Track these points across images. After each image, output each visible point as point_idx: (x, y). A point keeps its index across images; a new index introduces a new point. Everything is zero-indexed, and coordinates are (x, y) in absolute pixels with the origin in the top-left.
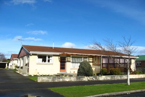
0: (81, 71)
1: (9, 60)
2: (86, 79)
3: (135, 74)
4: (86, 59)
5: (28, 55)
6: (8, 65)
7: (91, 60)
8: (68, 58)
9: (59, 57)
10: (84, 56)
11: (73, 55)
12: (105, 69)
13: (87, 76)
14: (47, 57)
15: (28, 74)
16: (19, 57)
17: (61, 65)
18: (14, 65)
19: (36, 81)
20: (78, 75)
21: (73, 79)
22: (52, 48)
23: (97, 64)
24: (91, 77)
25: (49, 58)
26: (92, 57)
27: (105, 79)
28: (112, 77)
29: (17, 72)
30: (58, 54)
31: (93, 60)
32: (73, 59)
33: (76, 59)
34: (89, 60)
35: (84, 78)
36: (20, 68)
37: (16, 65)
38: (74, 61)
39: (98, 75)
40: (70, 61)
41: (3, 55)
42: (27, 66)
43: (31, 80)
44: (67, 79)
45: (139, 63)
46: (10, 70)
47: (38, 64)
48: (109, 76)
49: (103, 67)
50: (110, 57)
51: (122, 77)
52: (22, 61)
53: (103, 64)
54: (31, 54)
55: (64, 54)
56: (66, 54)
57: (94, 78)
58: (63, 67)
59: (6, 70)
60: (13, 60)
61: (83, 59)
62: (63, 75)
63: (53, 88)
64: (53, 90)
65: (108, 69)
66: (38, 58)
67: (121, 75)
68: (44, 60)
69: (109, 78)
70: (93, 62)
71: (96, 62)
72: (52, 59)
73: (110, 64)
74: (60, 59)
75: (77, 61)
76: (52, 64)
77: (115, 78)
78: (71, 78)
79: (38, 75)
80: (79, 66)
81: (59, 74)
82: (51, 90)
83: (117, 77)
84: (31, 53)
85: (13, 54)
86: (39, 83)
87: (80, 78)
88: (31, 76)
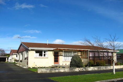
0: (73, 63)
1: (9, 55)
2: (77, 70)
3: (118, 65)
4: (75, 53)
5: (27, 50)
6: (8, 59)
7: (79, 54)
8: (61, 52)
9: (53, 52)
10: (74, 51)
11: (65, 50)
12: (92, 62)
13: (78, 68)
14: (43, 52)
15: (28, 67)
16: (18, 52)
17: (55, 59)
18: (13, 59)
19: (36, 72)
20: (70, 67)
21: (67, 70)
22: (46, 44)
23: (85, 57)
24: (82, 68)
25: (45, 52)
26: (81, 51)
27: (93, 70)
28: (99, 68)
29: (17, 65)
30: (52, 49)
31: (81, 53)
32: (65, 53)
33: (67, 53)
34: (78, 54)
35: (76, 69)
36: (19, 61)
37: (15, 59)
38: (65, 55)
39: (86, 66)
40: (62, 55)
41: (3, 51)
42: (27, 60)
43: (31, 71)
44: (62, 70)
45: (119, 56)
46: (10, 63)
47: (36, 58)
48: (96, 67)
49: (90, 60)
50: (98, 51)
51: (107, 68)
52: (21, 56)
53: (90, 57)
54: (30, 50)
55: (58, 49)
56: (59, 49)
57: (84, 69)
58: (56, 60)
59: (6, 63)
60: (13, 55)
61: (73, 53)
62: (57, 67)
63: (52, 78)
64: (53, 80)
65: (94, 61)
66: (36, 53)
67: (106, 66)
68: (41, 55)
69: (96, 69)
70: (81, 56)
71: (84, 56)
72: (47, 54)
73: (96, 57)
74: (54, 54)
75: (68, 55)
76: (47, 58)
77: (101, 69)
78: (65, 69)
79: (36, 67)
80: (71, 59)
81: (54, 66)
82: (52, 79)
83: (103, 68)
84: (30, 48)
85: (12, 50)
86: (39, 73)
87: (72, 69)
88: (30, 68)
